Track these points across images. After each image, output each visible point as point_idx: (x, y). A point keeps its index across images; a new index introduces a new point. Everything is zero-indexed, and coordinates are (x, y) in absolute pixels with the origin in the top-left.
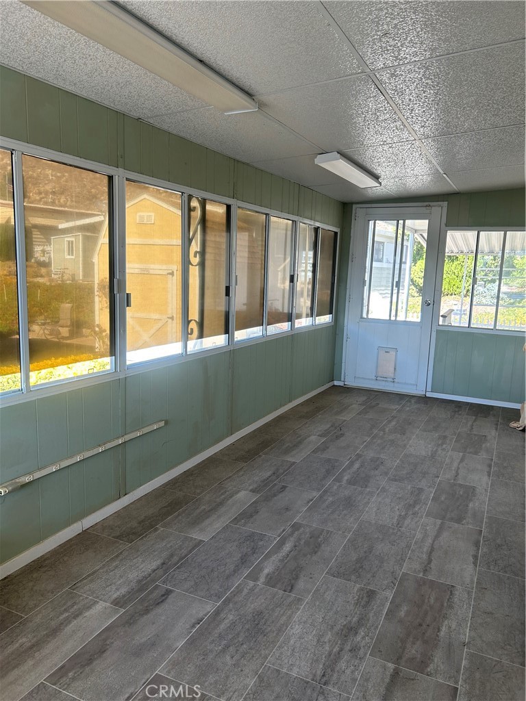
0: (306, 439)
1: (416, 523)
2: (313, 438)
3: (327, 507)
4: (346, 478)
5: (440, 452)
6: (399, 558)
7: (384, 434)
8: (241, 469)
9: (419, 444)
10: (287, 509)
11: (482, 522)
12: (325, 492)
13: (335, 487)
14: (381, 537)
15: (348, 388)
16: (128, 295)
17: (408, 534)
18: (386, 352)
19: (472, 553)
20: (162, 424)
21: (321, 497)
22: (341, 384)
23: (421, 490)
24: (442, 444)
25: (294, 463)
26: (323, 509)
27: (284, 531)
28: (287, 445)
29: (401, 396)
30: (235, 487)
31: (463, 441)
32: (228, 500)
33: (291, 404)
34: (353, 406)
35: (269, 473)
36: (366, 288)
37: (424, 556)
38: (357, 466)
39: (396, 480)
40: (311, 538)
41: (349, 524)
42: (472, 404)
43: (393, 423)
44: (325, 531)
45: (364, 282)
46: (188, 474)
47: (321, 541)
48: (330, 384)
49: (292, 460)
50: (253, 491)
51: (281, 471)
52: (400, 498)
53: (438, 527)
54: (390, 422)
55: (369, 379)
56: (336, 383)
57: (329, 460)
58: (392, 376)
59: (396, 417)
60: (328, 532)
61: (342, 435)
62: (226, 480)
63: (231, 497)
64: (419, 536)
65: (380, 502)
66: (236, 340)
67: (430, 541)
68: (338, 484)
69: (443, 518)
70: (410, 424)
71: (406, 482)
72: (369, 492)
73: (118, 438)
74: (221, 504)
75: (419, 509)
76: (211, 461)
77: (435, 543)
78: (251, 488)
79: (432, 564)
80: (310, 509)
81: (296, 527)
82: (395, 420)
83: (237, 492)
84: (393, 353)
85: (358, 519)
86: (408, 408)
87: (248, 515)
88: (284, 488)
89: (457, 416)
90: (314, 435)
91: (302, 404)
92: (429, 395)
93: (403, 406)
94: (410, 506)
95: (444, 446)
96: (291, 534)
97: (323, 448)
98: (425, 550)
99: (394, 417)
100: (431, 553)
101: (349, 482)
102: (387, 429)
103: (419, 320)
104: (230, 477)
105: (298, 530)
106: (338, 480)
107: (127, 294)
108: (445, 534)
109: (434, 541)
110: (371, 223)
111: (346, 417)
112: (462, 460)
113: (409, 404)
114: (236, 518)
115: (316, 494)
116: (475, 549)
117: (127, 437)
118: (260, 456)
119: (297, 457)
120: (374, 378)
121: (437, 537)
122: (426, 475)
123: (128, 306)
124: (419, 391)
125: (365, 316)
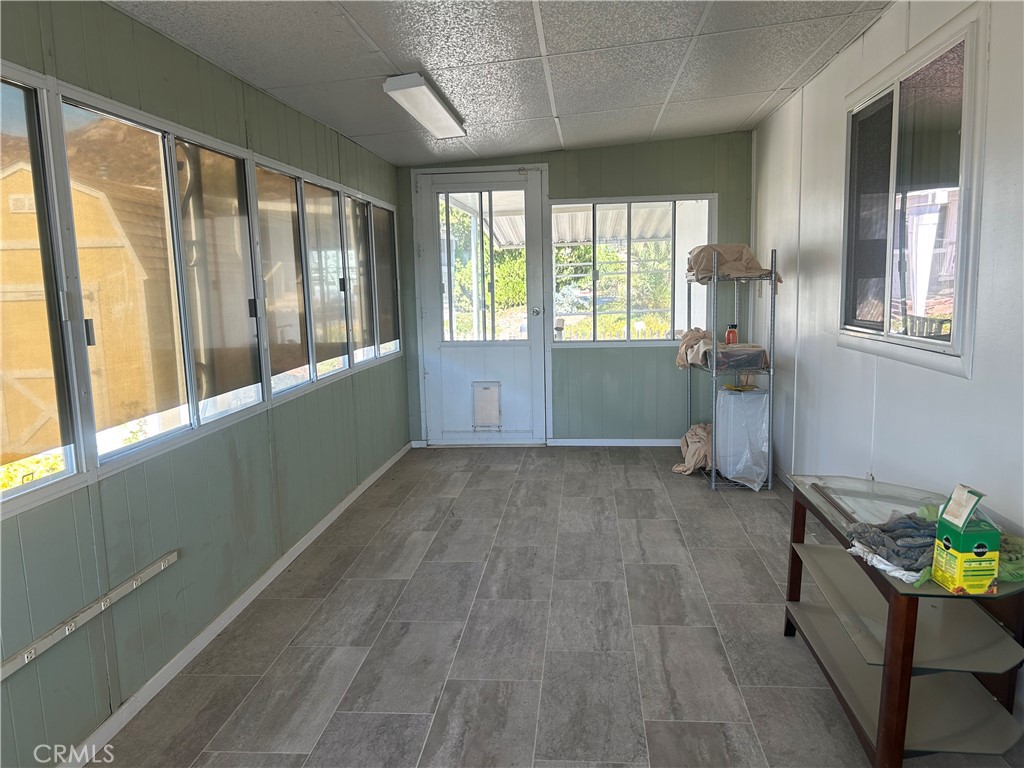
0: (406, 539)
1: (626, 637)
2: (416, 535)
3: (487, 642)
4: (494, 589)
5: (605, 523)
6: (628, 701)
7: (518, 509)
8: (320, 610)
9: (572, 517)
10: (426, 662)
11: (709, 615)
12: (473, 618)
13: (485, 608)
14: (587, 672)
15: (435, 449)
16: (88, 323)
17: (624, 658)
18: (485, 388)
19: (720, 665)
20: (173, 557)
21: (470, 628)
22: (423, 444)
23: (607, 585)
24: (603, 511)
25: (404, 582)
26: (483, 648)
27: (436, 700)
28: (380, 554)
29: (516, 451)
30: (321, 643)
31: (626, 502)
32: (319, 669)
33: (360, 487)
34: (456, 474)
35: (370, 609)
36: (446, 295)
37: (662, 687)
38: (501, 566)
39: (566, 577)
40: (485, 702)
41: (532, 663)
42: (611, 449)
43: (523, 491)
44: (502, 685)
45: (442, 287)
46: (225, 638)
47: (503, 703)
48: (408, 447)
49: (399, 577)
50: (355, 643)
51: (389, 599)
52: (584, 604)
53: (657, 636)
54: (517, 490)
55: (464, 432)
56: (415, 444)
57: (456, 566)
58: (497, 422)
59: (522, 482)
60: (507, 684)
61: (459, 522)
62: (301, 633)
63: (322, 663)
64: (639, 657)
65: (561, 617)
66: (273, 391)
67: (657, 661)
68: (487, 601)
69: (658, 621)
70: (545, 488)
71: (581, 577)
72: (538, 604)
73: (97, 600)
74: (310, 678)
75: (620, 615)
76: (259, 605)
77: (666, 662)
78: (350, 639)
79: (678, 697)
80: (462, 653)
81: (453, 688)
82: (523, 485)
83: (330, 651)
84: (494, 389)
85: (542, 651)
86: (532, 467)
87: (365, 686)
88: (405, 627)
89: (600, 467)
90: (416, 529)
91: (376, 485)
92: (551, 443)
93: (524, 464)
94: (605, 613)
95: (607, 513)
96: (452, 703)
97: (438, 549)
98: (658, 676)
99: (520, 483)
100: (668, 680)
101: (502, 595)
102: (519, 502)
103: (526, 338)
104: (306, 628)
105: (458, 692)
106: (484, 594)
107: (86, 321)
108: (672, 646)
109: (663, 661)
110: (442, 197)
111: (453, 493)
112: (639, 530)
113: (530, 460)
114: (346, 699)
115: (460, 626)
116: (722, 658)
117: (115, 596)
118: (343, 582)
119: (405, 571)
120: (472, 429)
121: (664, 652)
122: (604, 561)
123: (89, 344)
124: (537, 440)
125: (447, 337)
